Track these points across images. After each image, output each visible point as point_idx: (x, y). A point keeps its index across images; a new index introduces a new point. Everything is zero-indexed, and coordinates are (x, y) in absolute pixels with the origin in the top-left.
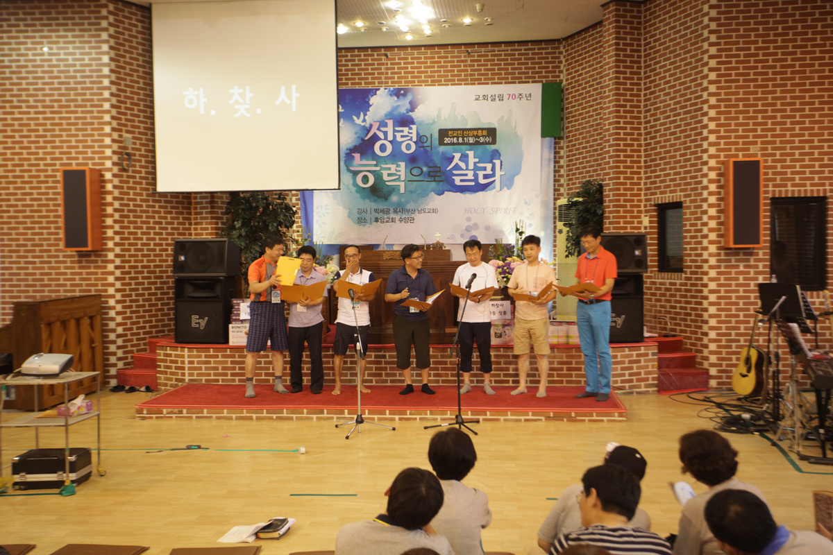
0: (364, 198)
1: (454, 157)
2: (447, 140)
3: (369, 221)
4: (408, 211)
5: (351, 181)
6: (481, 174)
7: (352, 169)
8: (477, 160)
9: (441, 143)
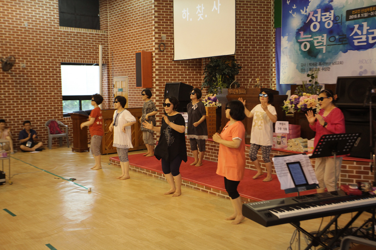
0: (304, 57)
1: (354, 27)
2: (351, 17)
3: (306, 70)
4: (327, 64)
5: (298, 48)
6: (370, 37)
7: (299, 41)
8: (368, 28)
9: (348, 19)
